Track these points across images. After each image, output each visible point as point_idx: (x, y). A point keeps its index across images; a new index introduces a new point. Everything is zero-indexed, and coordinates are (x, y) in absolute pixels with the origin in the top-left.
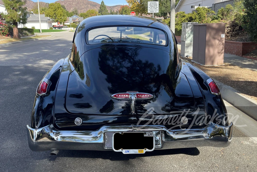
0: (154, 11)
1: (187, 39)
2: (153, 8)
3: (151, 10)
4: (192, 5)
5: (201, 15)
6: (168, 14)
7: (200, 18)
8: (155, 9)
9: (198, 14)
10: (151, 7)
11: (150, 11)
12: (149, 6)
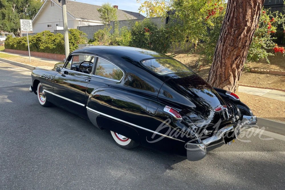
0: (28, 29)
1: (86, 58)
2: (26, 26)
3: (24, 27)
4: (48, 24)
5: (76, 36)
6: (19, 30)
7: (75, 39)
8: (29, 28)
9: (73, 35)
10: (23, 25)
11: (24, 29)
12: (21, 24)
